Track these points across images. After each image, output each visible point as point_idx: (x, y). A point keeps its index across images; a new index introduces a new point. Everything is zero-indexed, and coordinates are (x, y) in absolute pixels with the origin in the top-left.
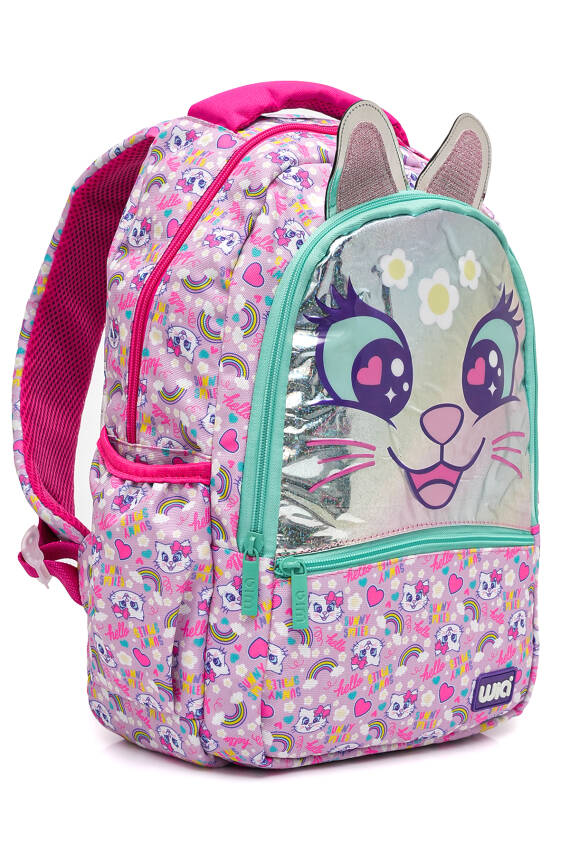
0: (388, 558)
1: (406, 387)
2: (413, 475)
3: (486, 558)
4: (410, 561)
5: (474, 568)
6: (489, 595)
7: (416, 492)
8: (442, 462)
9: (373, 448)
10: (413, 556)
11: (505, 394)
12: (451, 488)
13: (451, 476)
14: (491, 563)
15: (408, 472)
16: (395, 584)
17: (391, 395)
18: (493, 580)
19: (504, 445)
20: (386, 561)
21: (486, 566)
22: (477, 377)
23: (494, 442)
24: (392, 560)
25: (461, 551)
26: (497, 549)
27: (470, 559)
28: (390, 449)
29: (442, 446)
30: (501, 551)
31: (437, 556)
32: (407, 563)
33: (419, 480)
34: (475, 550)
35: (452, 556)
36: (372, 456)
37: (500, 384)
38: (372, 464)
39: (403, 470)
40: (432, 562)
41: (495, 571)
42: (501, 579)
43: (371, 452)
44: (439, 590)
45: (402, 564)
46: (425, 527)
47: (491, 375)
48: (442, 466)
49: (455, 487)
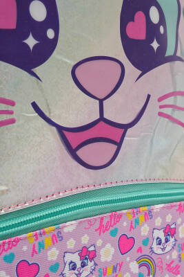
0: (41, 227)
1: (50, 34)
2: (67, 134)
3: (158, 214)
4: (70, 227)
5: (146, 225)
6: (163, 249)
7: (73, 152)
8: (102, 118)
9: (13, 104)
10: (73, 222)
11: (170, 52)
12: (115, 147)
13: (115, 134)
14: (164, 219)
15: (61, 129)
16: (53, 254)
17: (31, 42)
18: (166, 234)
19: (171, 103)
20: (39, 231)
21: (158, 222)
22: (137, 31)
23: (160, 100)
24: (46, 229)
25: (130, 211)
26: (169, 205)
27: (141, 218)
28: (34, 105)
29: (101, 102)
30: (172, 206)
31: (102, 219)
32: (66, 230)
33: (74, 139)
34: (146, 208)
35: (120, 216)
36: (11, 113)
37: (163, 40)
38: (13, 121)
39: (54, 129)
40: (97, 225)
41: (168, 226)
42: (175, 233)
43: (10, 108)
44: (107, 253)
45: (59, 232)
46: (86, 189)
47: (153, 31)
48: (102, 123)
49: (119, 145)
